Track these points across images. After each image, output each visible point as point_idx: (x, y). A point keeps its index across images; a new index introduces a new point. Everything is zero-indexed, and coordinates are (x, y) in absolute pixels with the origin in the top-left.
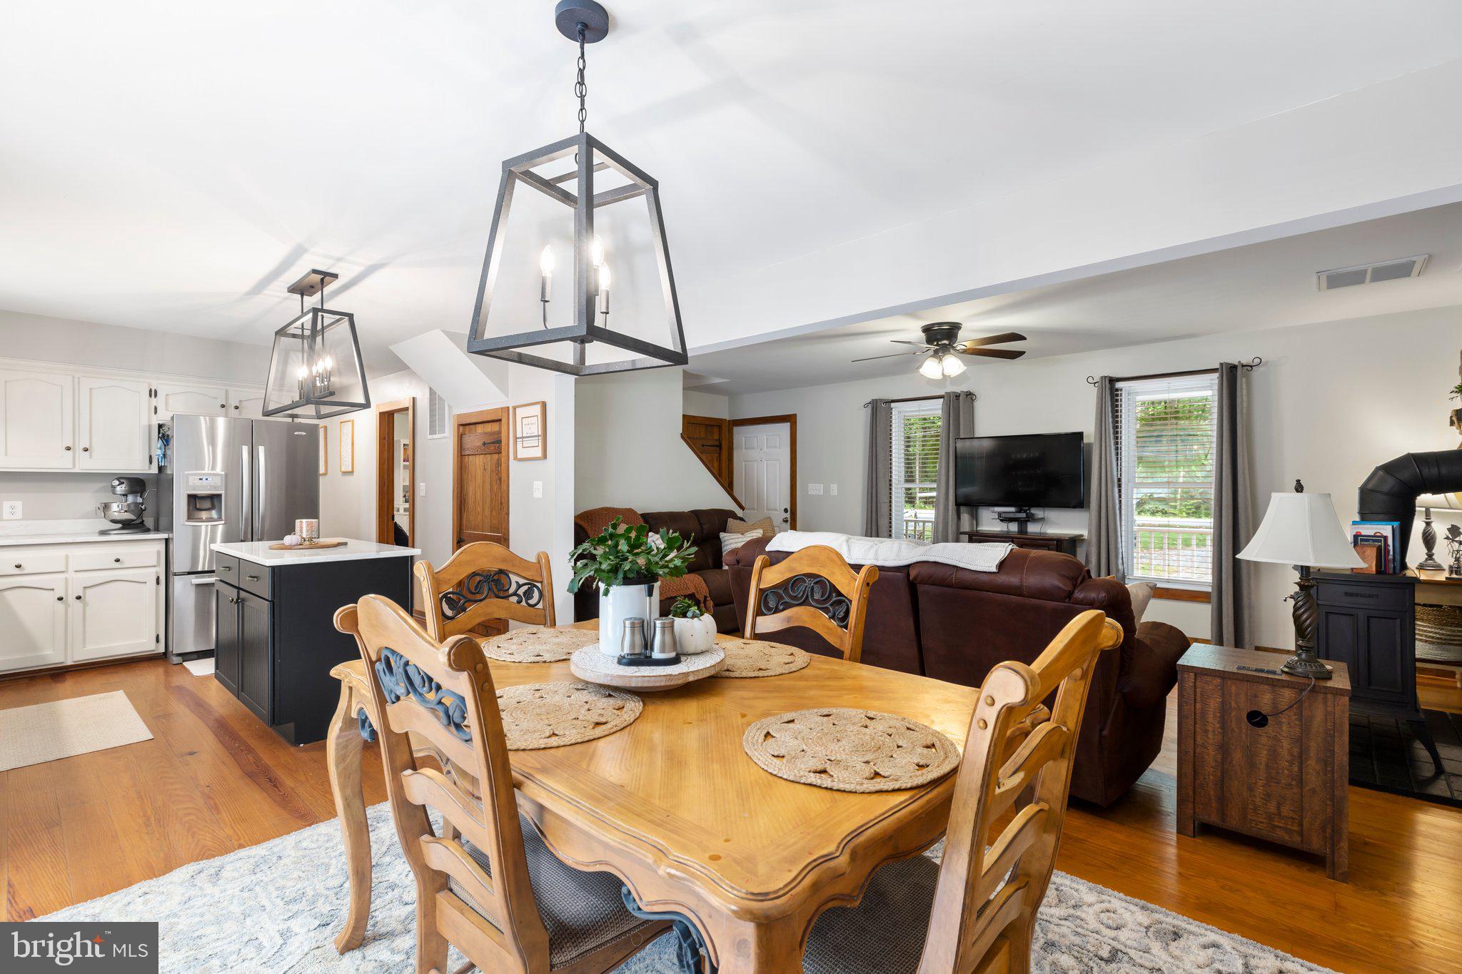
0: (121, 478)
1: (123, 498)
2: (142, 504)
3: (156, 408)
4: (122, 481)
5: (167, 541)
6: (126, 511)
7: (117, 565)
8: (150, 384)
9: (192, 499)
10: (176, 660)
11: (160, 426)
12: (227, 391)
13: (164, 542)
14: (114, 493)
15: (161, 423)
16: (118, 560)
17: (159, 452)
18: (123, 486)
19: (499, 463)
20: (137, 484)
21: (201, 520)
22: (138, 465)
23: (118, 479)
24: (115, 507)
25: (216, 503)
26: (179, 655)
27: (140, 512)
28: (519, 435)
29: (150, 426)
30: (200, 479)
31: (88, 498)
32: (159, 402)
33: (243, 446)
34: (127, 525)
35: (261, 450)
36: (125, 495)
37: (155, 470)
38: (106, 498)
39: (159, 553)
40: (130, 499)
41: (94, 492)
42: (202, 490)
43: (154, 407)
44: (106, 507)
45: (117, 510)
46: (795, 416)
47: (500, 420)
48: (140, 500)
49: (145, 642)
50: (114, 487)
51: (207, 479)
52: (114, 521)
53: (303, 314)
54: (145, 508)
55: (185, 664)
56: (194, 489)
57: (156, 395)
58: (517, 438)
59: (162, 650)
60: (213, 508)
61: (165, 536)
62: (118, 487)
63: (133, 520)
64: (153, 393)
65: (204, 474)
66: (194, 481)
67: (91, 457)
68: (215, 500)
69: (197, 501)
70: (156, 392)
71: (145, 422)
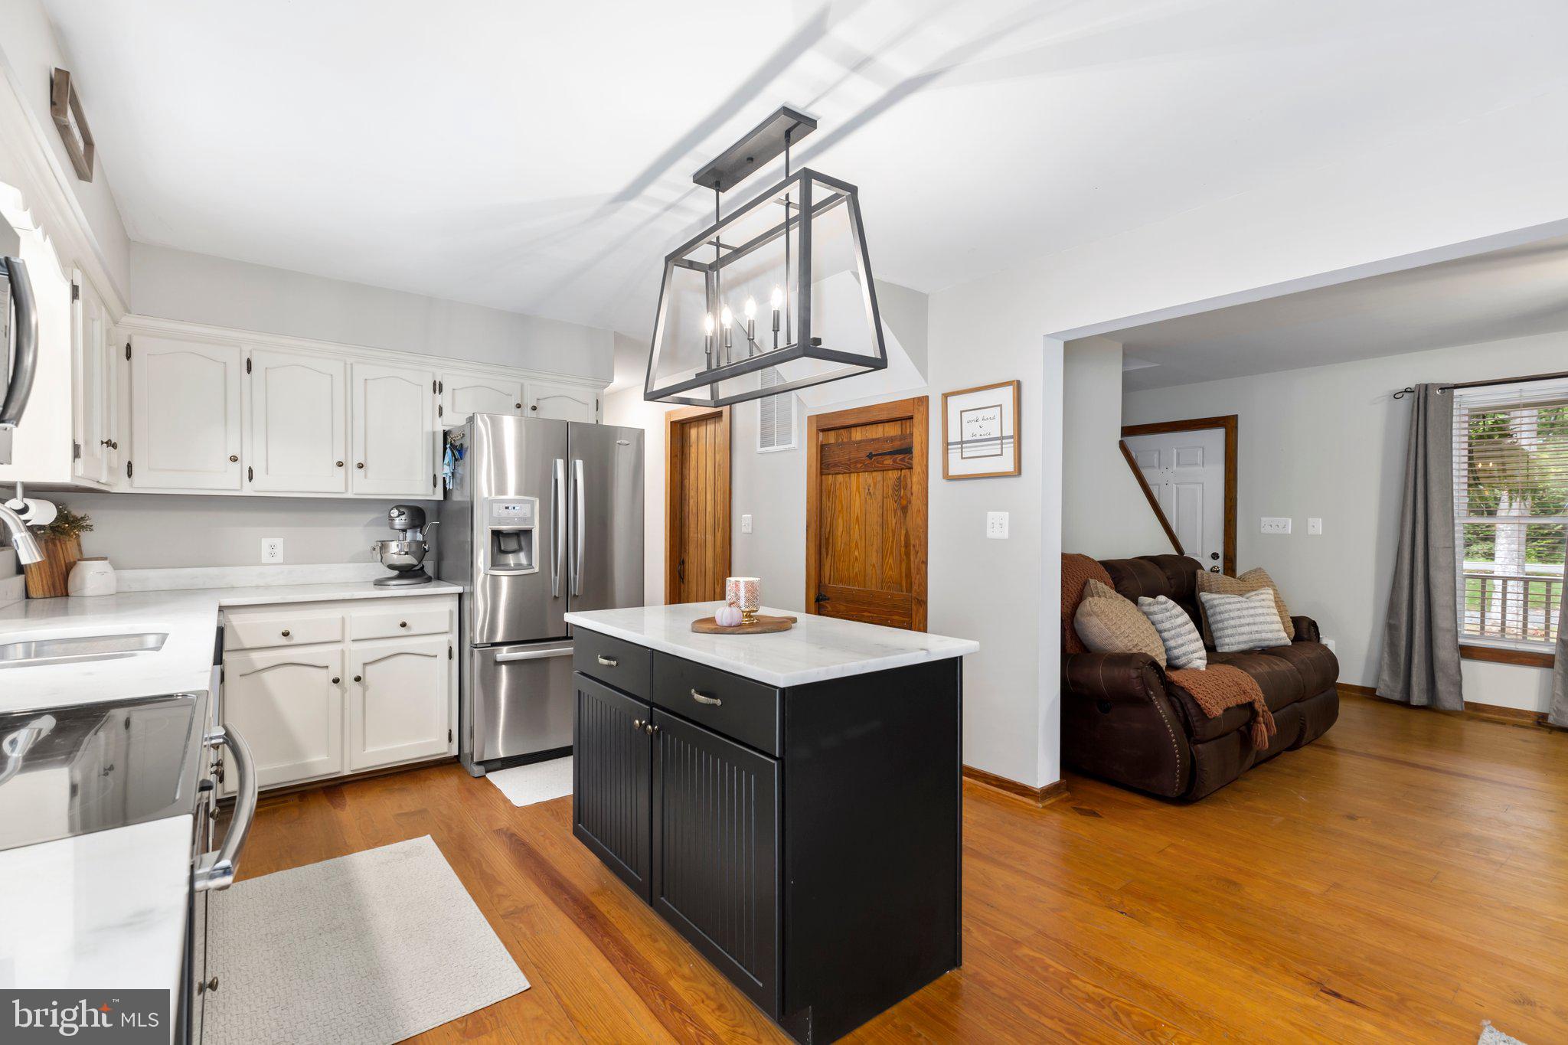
0: (403, 506)
1: (401, 535)
2: (425, 542)
3: (441, 409)
4: (402, 510)
5: (460, 596)
6: (407, 553)
7: (403, 631)
8: (434, 374)
9: (497, 535)
10: (478, 771)
11: (446, 434)
12: (522, 386)
13: (457, 596)
14: (392, 528)
15: (447, 429)
16: (404, 625)
17: (447, 470)
18: (403, 517)
19: (901, 485)
20: (417, 515)
21: (506, 567)
22: (421, 489)
23: (397, 507)
24: (394, 547)
25: (523, 543)
26: (479, 763)
27: (421, 553)
28: (954, 436)
29: (434, 433)
30: (507, 508)
31: (359, 534)
32: (444, 399)
33: (558, 460)
34: (406, 573)
35: (579, 464)
36: (404, 531)
37: (439, 496)
38: (384, 533)
39: (451, 613)
40: (409, 534)
41: (367, 525)
42: (508, 524)
43: (438, 406)
44: (383, 546)
45: (398, 552)
46: (1235, 417)
47: (911, 418)
48: (420, 537)
49: (436, 744)
50: (392, 519)
51: (514, 508)
52: (392, 567)
53: (789, 180)
54: (429, 548)
55: (490, 776)
56: (500, 524)
57: (441, 391)
58: (948, 444)
59: (456, 753)
60: (520, 549)
61: (459, 589)
62: (397, 519)
63: (415, 566)
64: (438, 388)
65: (511, 501)
66: (499, 510)
67: (366, 477)
68: (522, 538)
69: (501, 539)
70: (441, 385)
71: (428, 428)
